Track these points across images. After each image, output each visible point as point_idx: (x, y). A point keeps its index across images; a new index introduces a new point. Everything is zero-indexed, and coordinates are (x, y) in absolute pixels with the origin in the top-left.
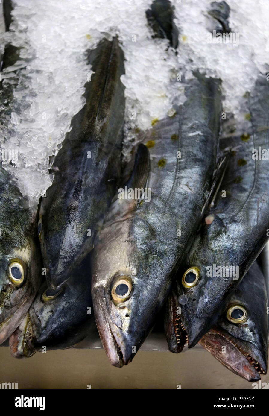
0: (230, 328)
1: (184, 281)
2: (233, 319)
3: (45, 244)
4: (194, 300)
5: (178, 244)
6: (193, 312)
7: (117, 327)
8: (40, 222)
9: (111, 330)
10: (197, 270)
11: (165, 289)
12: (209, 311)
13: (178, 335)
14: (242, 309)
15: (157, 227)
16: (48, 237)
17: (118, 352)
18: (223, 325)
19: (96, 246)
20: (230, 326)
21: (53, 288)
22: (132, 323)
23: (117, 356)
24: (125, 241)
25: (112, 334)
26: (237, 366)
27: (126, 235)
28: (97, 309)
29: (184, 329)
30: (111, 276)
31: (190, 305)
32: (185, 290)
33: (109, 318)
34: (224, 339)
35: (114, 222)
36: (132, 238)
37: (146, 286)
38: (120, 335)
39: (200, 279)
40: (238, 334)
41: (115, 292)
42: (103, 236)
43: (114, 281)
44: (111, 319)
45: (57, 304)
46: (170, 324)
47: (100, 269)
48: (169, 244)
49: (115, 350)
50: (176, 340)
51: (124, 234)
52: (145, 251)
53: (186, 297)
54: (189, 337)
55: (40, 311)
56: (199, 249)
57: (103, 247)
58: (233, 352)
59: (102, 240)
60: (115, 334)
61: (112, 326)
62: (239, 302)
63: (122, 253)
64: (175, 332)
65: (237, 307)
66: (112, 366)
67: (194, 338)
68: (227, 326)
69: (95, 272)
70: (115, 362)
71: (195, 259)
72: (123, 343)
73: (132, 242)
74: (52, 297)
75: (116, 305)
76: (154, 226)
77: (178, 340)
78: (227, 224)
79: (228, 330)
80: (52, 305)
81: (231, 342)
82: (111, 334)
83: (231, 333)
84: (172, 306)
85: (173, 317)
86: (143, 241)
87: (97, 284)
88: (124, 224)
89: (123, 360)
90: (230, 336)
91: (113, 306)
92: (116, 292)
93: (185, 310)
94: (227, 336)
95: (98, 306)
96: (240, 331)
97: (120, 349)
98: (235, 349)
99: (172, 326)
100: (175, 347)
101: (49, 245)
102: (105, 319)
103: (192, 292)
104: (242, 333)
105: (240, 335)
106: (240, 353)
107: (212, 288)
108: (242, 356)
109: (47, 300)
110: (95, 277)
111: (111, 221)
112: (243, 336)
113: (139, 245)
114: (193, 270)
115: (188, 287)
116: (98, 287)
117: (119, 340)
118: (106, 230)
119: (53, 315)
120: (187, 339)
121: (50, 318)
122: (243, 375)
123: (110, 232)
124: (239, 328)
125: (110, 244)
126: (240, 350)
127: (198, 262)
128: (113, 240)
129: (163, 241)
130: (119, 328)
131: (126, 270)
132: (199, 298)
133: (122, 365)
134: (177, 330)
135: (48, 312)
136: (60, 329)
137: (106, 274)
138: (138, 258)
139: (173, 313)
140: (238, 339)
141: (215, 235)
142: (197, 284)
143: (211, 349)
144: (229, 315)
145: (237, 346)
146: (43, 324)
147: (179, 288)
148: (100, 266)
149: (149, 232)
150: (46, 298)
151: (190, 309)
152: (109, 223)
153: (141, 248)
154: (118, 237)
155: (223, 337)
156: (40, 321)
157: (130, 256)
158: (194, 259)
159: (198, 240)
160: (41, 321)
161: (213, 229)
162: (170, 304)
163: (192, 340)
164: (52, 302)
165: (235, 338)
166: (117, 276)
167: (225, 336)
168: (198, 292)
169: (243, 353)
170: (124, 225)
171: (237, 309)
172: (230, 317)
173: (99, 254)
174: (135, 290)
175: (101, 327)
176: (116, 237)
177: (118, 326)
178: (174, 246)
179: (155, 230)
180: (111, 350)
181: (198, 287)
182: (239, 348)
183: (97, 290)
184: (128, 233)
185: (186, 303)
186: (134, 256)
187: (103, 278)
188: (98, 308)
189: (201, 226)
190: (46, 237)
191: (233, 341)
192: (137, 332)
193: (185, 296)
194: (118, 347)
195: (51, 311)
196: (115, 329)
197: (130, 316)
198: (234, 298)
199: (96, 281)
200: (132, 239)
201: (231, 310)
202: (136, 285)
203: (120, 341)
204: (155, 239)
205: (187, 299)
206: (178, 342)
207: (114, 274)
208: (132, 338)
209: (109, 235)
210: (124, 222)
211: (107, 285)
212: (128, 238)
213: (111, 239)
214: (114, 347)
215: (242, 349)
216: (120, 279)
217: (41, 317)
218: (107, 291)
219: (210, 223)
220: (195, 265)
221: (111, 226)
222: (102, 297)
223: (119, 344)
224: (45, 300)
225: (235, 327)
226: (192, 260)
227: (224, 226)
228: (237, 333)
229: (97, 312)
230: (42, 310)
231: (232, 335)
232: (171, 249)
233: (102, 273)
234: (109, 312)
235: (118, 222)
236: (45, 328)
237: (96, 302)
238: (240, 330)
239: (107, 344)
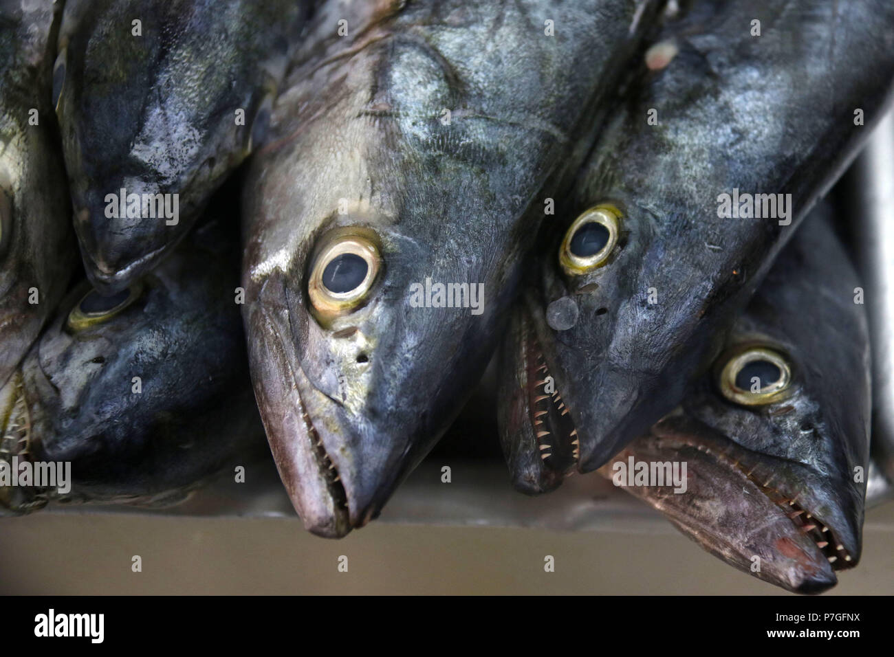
0: (730, 424)
1: (566, 253)
2: (742, 393)
3: (76, 127)
4: (602, 311)
5: (546, 126)
6: (598, 353)
7: (325, 400)
8: (61, 61)
9: (304, 411)
10: (613, 212)
11: (500, 276)
12: (654, 351)
13: (542, 434)
14: (776, 360)
15: (474, 69)
16: (87, 105)
17: (328, 486)
18: (709, 416)
19: (258, 147)
20: (733, 416)
21: (103, 273)
22: (380, 383)
23: (325, 499)
24: (359, 116)
25: (310, 424)
26: (752, 542)
27: (363, 95)
28: (258, 348)
29: (563, 409)
30: (310, 232)
31: (587, 329)
32: (571, 284)
33: (300, 372)
34: (708, 460)
35: (321, 62)
36: (381, 104)
37: (431, 260)
38: (336, 425)
39: (622, 242)
40: (759, 440)
41: (321, 283)
42: (283, 112)
43: (317, 250)
44: (306, 373)
45: (119, 336)
46: (515, 398)
47: (270, 216)
48: (513, 125)
49: (320, 479)
50: (538, 448)
51: (356, 93)
52: (426, 146)
53: (573, 303)
54: (584, 437)
55: (58, 361)
56: (621, 148)
57: (282, 146)
58: (741, 496)
59: (280, 125)
60: (321, 424)
61: (308, 398)
62: (764, 337)
63: (347, 154)
64: (533, 423)
65: (755, 355)
66: (309, 534)
67: (599, 438)
68: (721, 416)
69: (256, 232)
70: (319, 518)
71: (608, 182)
72: (348, 452)
73: (385, 117)
74: (102, 315)
75: (324, 325)
76: (462, 66)
77: (543, 447)
78: (721, 65)
79: (724, 428)
80: (103, 341)
81: (732, 466)
82: (304, 425)
83: (736, 439)
84: (524, 343)
85: (528, 376)
86: (420, 113)
87: (263, 268)
88: (355, 62)
89: (345, 509)
90: (729, 449)
91: (314, 330)
92: (324, 284)
93: (570, 346)
94: (720, 449)
95: (262, 340)
96: (765, 430)
97: (335, 472)
98: (748, 487)
99: (524, 405)
100: (533, 474)
101: (89, 131)
102: (287, 377)
103: (594, 286)
104: (773, 436)
105: (767, 441)
106: (766, 498)
107: (665, 271)
108: (772, 508)
109: (84, 325)
110: (257, 246)
111: (314, 60)
112: (776, 444)
113: (406, 125)
114: (600, 214)
115: (580, 273)
116: (265, 277)
117: (332, 443)
118: (295, 92)
119: (103, 372)
120: (576, 442)
121: (93, 380)
122: (775, 570)
123: (308, 97)
124: (762, 419)
125: (308, 132)
126: (765, 490)
127: (615, 188)
128: (319, 118)
129: (495, 114)
130: (335, 401)
131: (359, 210)
132: (618, 306)
133: (343, 529)
134: (542, 417)
135: (88, 362)
136: (127, 419)
137: (290, 231)
138: (405, 167)
139: (529, 364)
140: (758, 456)
141: (678, 101)
142: (611, 258)
143: (666, 496)
144: (729, 382)
145: (754, 478)
146: (69, 400)
147: (549, 281)
148: (270, 209)
149: (443, 83)
150: (80, 321)
151: (586, 343)
152: (306, 68)
153: (415, 137)
154: (335, 105)
155: (708, 451)
156: (57, 390)
157: (375, 161)
158: (605, 181)
159: (618, 123)
160: (62, 392)
161: (674, 83)
162: (517, 339)
163: (593, 445)
164: (101, 331)
165: (750, 452)
166: (327, 229)
167: (712, 449)
168: (614, 286)
169: (776, 499)
170: (357, 65)
171: (758, 358)
172: (731, 388)
173: (270, 171)
174: (391, 273)
175: (271, 406)
176: (329, 108)
177: (328, 396)
178: (532, 131)
179: (466, 78)
180: (305, 479)
181: (614, 267)
182: (760, 485)
183: (260, 286)
184: (368, 87)
185: (572, 322)
186: (391, 160)
187: (283, 243)
188: (263, 346)
189: (630, 78)
190: (81, 104)
191: (740, 463)
192: (398, 416)
193: (568, 302)
194: (331, 467)
195: (98, 360)
196: (321, 405)
197: (374, 360)
198: (748, 328)
199: (256, 260)
200: (383, 107)
201: (735, 367)
202: (393, 254)
203: (336, 446)
204: (465, 107)
205: (577, 311)
206: (545, 456)
207: (318, 224)
208: (379, 435)
209: (306, 104)
210: (357, 56)
211: (295, 265)
212: (367, 103)
213: (310, 115)
214: (315, 468)
215: (773, 486)
216: (340, 240)
217: (61, 378)
218: (295, 283)
219: (662, 65)
220: (605, 200)
221: (311, 76)
222: (277, 309)
223: (332, 458)
224: (76, 328)
225: (749, 418)
226: (597, 185)
227: (710, 74)
228: (756, 436)
229: (259, 359)
230: (66, 357)
231: (736, 444)
232: (521, 142)
233: (279, 229)
234: (300, 353)
235: (337, 59)
236: (75, 411)
237: (257, 329)
238: (767, 424)
239: (291, 461)
